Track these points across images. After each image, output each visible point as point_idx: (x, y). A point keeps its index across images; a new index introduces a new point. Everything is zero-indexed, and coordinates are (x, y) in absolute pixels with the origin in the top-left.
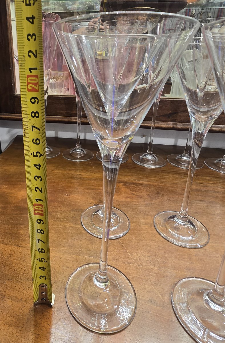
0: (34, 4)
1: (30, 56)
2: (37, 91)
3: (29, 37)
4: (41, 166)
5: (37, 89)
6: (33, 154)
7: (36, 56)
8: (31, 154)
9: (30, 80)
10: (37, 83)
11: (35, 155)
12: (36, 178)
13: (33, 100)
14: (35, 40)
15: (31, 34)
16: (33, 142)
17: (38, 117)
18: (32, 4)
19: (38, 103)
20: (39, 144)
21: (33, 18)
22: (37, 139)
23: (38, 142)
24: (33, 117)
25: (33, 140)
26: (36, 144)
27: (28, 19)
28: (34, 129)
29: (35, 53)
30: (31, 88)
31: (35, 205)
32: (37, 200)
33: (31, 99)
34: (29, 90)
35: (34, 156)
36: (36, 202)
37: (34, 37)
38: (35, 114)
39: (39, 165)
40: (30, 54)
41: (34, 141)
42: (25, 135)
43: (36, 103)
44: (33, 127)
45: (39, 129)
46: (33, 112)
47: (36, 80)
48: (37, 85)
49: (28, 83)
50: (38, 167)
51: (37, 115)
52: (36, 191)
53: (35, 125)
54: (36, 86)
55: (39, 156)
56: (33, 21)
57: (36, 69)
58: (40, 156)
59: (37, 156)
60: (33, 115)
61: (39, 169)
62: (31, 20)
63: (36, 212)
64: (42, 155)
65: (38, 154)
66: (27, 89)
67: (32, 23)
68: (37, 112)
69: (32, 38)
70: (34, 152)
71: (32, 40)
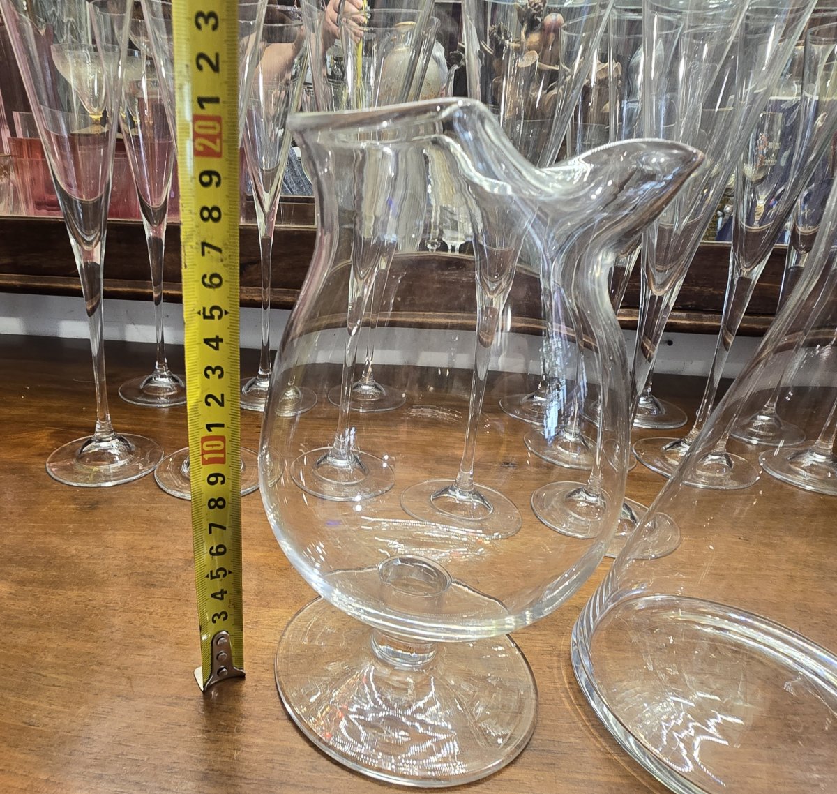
1: (200, 68)
2: (219, 155)
4: (221, 342)
5: (218, 151)
6: (202, 312)
7: (215, 68)
8: (198, 312)
9: (201, 127)
10: (219, 135)
11: (208, 314)
12: (209, 372)
13: (206, 179)
14: (215, 27)
15: (206, 13)
16: (204, 283)
17: (216, 220)
19: (218, 184)
20: (219, 285)
22: (214, 275)
23: (216, 281)
24: (205, 220)
25: (205, 276)
26: (209, 286)
28: (206, 249)
29: (214, 61)
30: (201, 149)
31: (204, 439)
32: (209, 427)
33: (202, 174)
34: (197, 153)
35: (205, 317)
36: (205, 433)
37: (212, 21)
38: (210, 212)
39: (218, 340)
40: (202, 62)
41: (207, 281)
42: (186, 266)
43: (214, 184)
44: (204, 244)
45: (219, 250)
46: (205, 209)
47: (214, 128)
48: (218, 141)
49: (197, 136)
50: (214, 344)
52: (208, 404)
53: (208, 241)
54: (215, 143)
55: (216, 318)
57: (216, 100)
58: (220, 317)
59: (212, 317)
60: (206, 214)
61: (217, 348)
63: (207, 457)
64: (226, 313)
65: (216, 313)
68: (216, 208)
69: (207, 22)
70: (204, 309)
71: (207, 28)
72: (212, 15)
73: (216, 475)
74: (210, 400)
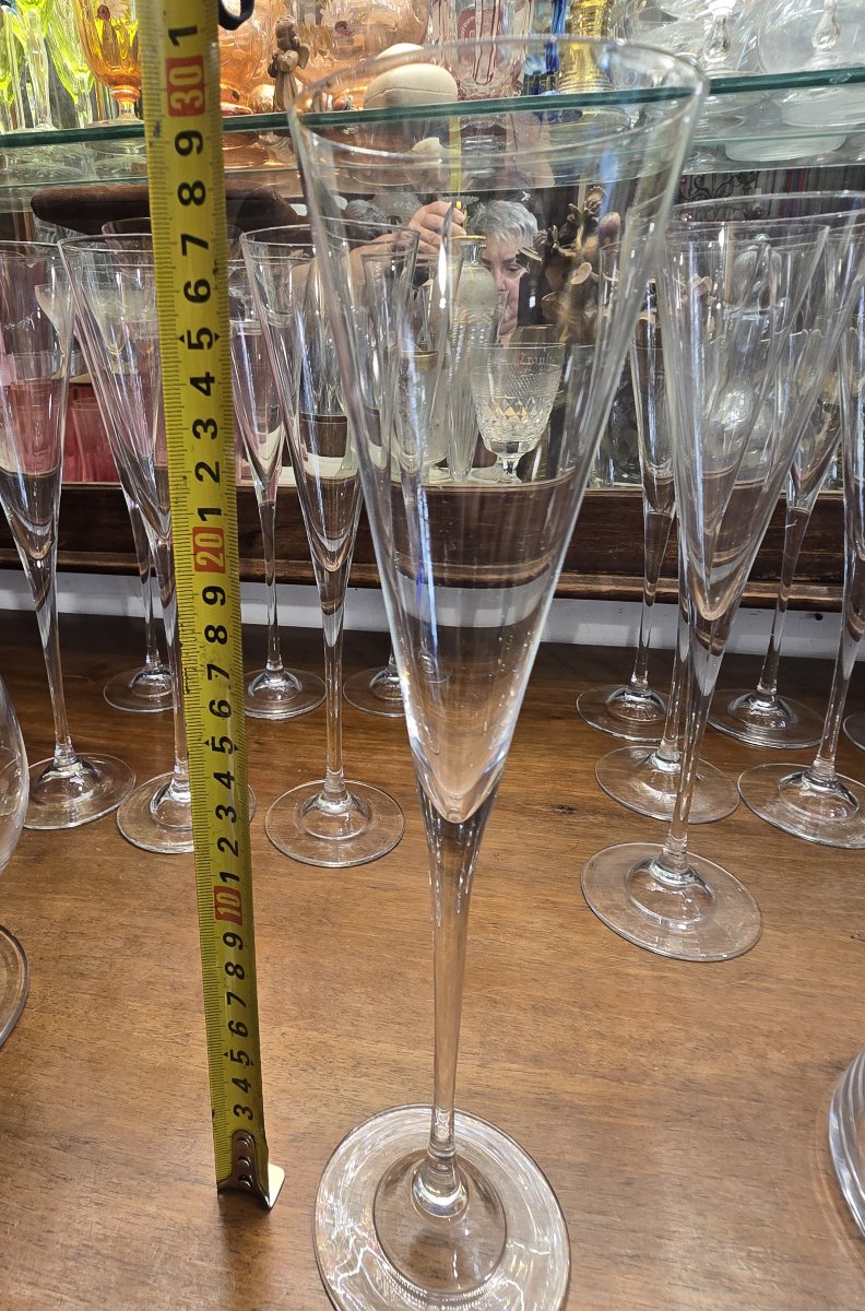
0: (210, 345)
1: (200, 478)
2: (221, 570)
3: (200, 429)
4: (233, 779)
5: (221, 564)
6: (210, 742)
7: (216, 478)
8: (207, 743)
9: (202, 540)
10: (222, 550)
11: (217, 745)
12: (221, 812)
13: (210, 595)
14: (214, 435)
15: (205, 421)
16: (212, 711)
17: (223, 641)
18: (205, 346)
19: (223, 602)
20: (228, 715)
21: (209, 379)
22: (223, 703)
23: (225, 709)
24: (211, 640)
25: (212, 703)
26: (219, 715)
27: (195, 382)
28: (214, 672)
29: (214, 471)
30: (204, 563)
31: (218, 890)
32: (224, 876)
33: (206, 590)
34: (199, 568)
35: (215, 749)
36: (220, 883)
37: (211, 429)
38: (216, 632)
39: (229, 777)
40: (202, 471)
41: (215, 707)
42: (188, 691)
43: (219, 602)
44: (210, 667)
45: (227, 675)
46: (210, 628)
47: (217, 541)
48: (221, 555)
49: (197, 549)
50: (225, 780)
51: (221, 635)
52: (222, 849)
53: (215, 664)
54: (218, 556)
55: (227, 751)
56: (208, 387)
57: (217, 512)
58: (231, 751)
59: (222, 750)
60: (211, 634)
61: (228, 786)
62: (204, 386)
63: (222, 910)
64: (236, 749)
65: (226, 745)
66: (193, 565)
67: (207, 393)
68: (221, 628)
69: (205, 431)
70: (213, 739)
71: (206, 436)
72: (211, 422)
73: (234, 936)
74: (223, 844)
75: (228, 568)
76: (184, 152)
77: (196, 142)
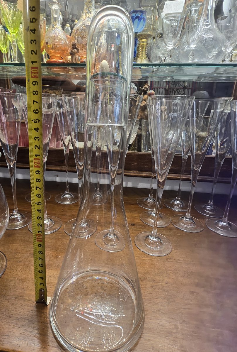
0: (38, 122)
1: (36, 148)
2: (40, 167)
3: (36, 138)
4: (41, 211)
5: (40, 166)
8: (36, 203)
9: (36, 161)
10: (40, 163)
11: (38, 204)
12: (38, 218)
13: (37, 172)
14: (39, 140)
16: (37, 196)
17: (40, 182)
18: (37, 122)
19: (40, 174)
20: (40, 197)
21: (38, 129)
22: (39, 195)
23: (40, 196)
24: (37, 182)
25: (37, 195)
26: (38, 197)
27: (35, 129)
28: (37, 188)
29: (39, 147)
31: (37, 235)
34: (35, 167)
35: (37, 204)
36: (38, 233)
37: (38, 139)
38: (38, 180)
40: (36, 147)
41: (38, 196)
42: (32, 192)
44: (37, 187)
45: (40, 189)
46: (37, 179)
49: (35, 163)
50: (39, 211)
51: (39, 180)
52: (38, 226)
53: (38, 187)
54: (39, 164)
57: (39, 155)
58: (41, 205)
60: (37, 180)
63: (38, 239)
66: (34, 166)
67: (38, 131)
68: (39, 179)
71: (37, 140)
72: (38, 137)
73: (41, 245)
74: (39, 225)
75: (41, 167)
76: (34, 85)
77: (36, 83)
